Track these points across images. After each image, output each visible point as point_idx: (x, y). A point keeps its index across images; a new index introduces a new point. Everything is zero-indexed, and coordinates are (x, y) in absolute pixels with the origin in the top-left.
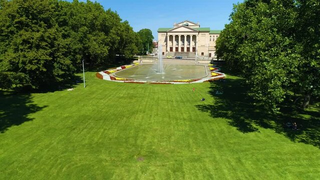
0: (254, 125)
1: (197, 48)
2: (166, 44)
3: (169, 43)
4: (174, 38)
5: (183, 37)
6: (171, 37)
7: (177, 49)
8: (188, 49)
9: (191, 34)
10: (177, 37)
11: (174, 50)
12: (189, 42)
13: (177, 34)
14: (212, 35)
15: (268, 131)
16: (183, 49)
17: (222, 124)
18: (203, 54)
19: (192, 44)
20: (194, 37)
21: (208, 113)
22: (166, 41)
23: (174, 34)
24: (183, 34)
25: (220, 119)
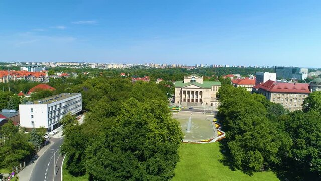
0: (235, 169)
1: (203, 100)
2: (181, 96)
3: (183, 96)
4: (187, 92)
5: (193, 92)
6: (185, 91)
7: (189, 100)
8: (197, 100)
9: (199, 90)
10: (189, 92)
11: (187, 100)
12: (198, 95)
13: (189, 90)
14: (215, 87)
15: (239, 171)
16: (193, 100)
17: (227, 168)
18: (207, 103)
19: (200, 96)
20: (201, 92)
21: (222, 164)
22: (181, 93)
23: (187, 90)
24: (193, 90)
25: (226, 166)
